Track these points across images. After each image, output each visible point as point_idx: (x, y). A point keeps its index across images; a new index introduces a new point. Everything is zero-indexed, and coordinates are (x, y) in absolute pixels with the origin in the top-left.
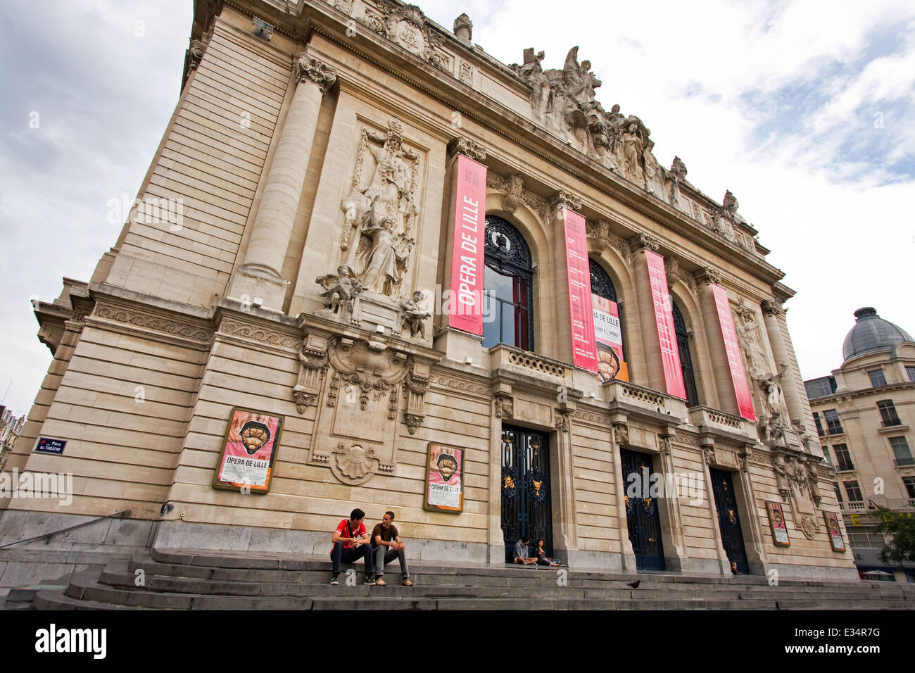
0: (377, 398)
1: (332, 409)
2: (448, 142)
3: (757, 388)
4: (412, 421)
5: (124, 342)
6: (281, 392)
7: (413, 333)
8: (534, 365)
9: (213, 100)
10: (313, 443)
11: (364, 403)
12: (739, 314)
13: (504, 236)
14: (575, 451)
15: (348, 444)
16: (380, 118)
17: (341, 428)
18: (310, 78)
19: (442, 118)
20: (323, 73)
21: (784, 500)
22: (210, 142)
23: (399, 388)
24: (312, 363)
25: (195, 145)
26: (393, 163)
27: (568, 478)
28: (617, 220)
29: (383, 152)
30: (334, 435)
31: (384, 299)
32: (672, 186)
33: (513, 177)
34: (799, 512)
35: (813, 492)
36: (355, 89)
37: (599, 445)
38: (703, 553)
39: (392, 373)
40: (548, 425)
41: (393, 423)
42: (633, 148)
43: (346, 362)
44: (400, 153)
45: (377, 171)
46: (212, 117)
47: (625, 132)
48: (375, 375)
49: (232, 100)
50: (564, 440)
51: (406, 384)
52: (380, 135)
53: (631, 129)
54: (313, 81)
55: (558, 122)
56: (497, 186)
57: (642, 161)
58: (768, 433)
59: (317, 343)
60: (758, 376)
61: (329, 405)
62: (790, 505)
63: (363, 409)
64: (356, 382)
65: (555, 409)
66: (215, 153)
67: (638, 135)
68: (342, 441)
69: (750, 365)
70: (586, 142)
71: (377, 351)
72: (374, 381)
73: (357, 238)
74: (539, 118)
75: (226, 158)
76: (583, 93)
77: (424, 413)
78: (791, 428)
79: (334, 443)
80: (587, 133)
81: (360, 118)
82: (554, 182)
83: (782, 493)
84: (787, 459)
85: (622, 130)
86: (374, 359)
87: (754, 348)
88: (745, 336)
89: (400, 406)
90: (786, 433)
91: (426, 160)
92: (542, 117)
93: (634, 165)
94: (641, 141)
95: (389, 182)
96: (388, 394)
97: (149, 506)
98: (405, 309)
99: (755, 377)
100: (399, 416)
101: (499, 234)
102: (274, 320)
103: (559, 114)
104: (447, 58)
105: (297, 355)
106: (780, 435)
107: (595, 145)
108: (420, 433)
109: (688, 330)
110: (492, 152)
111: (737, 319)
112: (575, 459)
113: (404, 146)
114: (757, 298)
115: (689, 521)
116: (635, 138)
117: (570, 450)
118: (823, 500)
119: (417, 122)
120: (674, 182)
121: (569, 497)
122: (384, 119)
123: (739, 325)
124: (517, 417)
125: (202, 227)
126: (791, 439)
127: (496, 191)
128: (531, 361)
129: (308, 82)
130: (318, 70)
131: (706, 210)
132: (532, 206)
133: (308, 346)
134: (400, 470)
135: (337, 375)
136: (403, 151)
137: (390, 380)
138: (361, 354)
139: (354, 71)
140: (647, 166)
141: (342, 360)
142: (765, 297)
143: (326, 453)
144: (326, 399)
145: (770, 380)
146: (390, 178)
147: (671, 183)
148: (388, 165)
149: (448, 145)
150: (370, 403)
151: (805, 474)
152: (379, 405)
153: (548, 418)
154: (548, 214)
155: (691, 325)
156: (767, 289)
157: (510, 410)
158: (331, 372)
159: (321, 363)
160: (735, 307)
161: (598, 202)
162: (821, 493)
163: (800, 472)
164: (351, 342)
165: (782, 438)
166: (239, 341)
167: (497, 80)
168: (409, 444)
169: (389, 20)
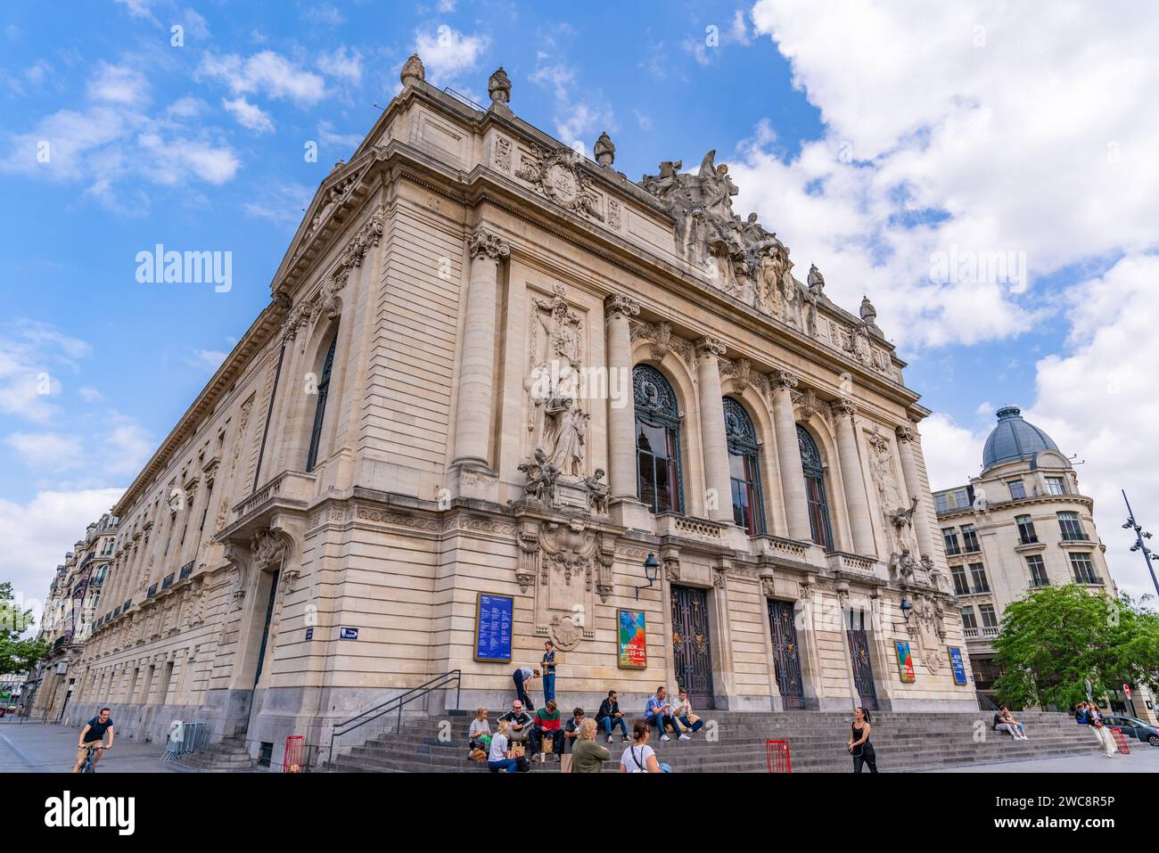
0: (577, 573)
1: (545, 587)
2: (604, 298)
3: (890, 524)
4: (604, 590)
5: (381, 539)
6: (508, 575)
7: (599, 509)
8: (695, 527)
9: (407, 287)
10: (536, 617)
11: (568, 579)
12: (874, 444)
13: (652, 385)
14: (731, 606)
15: (560, 615)
16: (545, 283)
17: (555, 603)
18: (487, 254)
19: (600, 275)
20: (498, 248)
21: (912, 638)
22: (410, 333)
23: (591, 561)
24: (529, 547)
25: (399, 338)
26: (563, 334)
27: (726, 632)
28: (759, 359)
29: (552, 322)
30: (550, 609)
31: (573, 480)
32: (810, 309)
33: (662, 325)
34: (925, 649)
35: (939, 628)
36: (522, 256)
37: (749, 598)
38: (837, 693)
39: (588, 548)
40: (707, 583)
41: (590, 594)
42: (773, 273)
43: (552, 543)
44: (566, 320)
45: (550, 345)
46: (410, 306)
47: (764, 255)
48: (574, 553)
49: (422, 284)
50: (720, 596)
51: (597, 557)
52: (547, 303)
53: (771, 253)
54: (491, 257)
55: (700, 253)
56: (647, 336)
57: (781, 285)
58: (898, 571)
59: (531, 529)
60: (891, 512)
61: (543, 584)
62: (917, 642)
63: (568, 584)
64: (562, 560)
65: (713, 568)
66: (416, 344)
67: (778, 257)
68: (555, 613)
69: (884, 500)
70: (727, 272)
71: (576, 532)
72: (575, 558)
73: (543, 418)
74: (683, 252)
75: (426, 347)
76: (721, 204)
77: (612, 584)
78: (920, 565)
79: (550, 615)
80: (729, 261)
81: (529, 287)
82: (701, 326)
83: (911, 631)
84: (915, 597)
85: (761, 253)
86: (574, 539)
87: (887, 480)
88: (879, 468)
89: (594, 578)
90: (915, 571)
91: (587, 321)
92: (686, 249)
93: (773, 290)
94: (780, 264)
95: (562, 355)
96: (584, 568)
97: (419, 677)
98: (592, 488)
99: (888, 513)
100: (594, 588)
101: (647, 383)
102: (498, 512)
103: (701, 244)
104: (595, 197)
105: (516, 542)
106: (910, 573)
107: (736, 273)
108: (610, 600)
109: (824, 465)
110: (644, 303)
111: (872, 450)
112: (731, 613)
113: (570, 311)
114: (892, 424)
115: (825, 663)
116: (775, 262)
117: (727, 605)
118: (948, 635)
119: (578, 282)
120: (812, 305)
121: (727, 649)
122: (549, 283)
123: (874, 456)
124: (683, 579)
125: (418, 422)
126: (920, 577)
127: (646, 341)
128: (693, 525)
129: (486, 258)
130: (494, 245)
131: (843, 328)
132: (679, 353)
133: (525, 533)
134: (599, 635)
135: (547, 557)
136: (569, 317)
137: (585, 556)
138: (564, 535)
139: (522, 238)
140: (786, 290)
141: (549, 542)
142: (899, 422)
143: (546, 625)
144: (540, 578)
145: (902, 515)
146: (562, 351)
147: (809, 305)
148: (559, 336)
149: (605, 302)
150: (572, 578)
151: (932, 610)
152: (579, 580)
153: (707, 578)
154: (693, 359)
155: (826, 460)
156: (902, 412)
157: (677, 573)
158: (541, 552)
159: (535, 547)
160: (870, 437)
161: (740, 341)
162: (946, 628)
163: (927, 609)
164: (556, 526)
165: (912, 576)
166: (474, 534)
167: (642, 214)
168: (603, 612)
169: (541, 165)
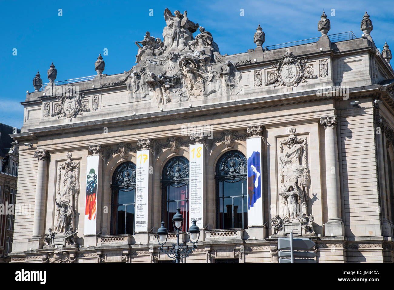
2: (88, 148)
12: (286, 144)
16: (63, 156)
43: (53, 259)
59: (44, 256)
65: (122, 254)
81: (58, 161)
82: (137, 136)
91: (81, 163)
102: (35, 253)
104: (88, 99)
110: (105, 141)
113: (74, 162)
119: (76, 148)
124: (106, 261)
136: (71, 167)
139: (51, 145)
142: (319, 116)
157: (103, 259)
166: (30, 261)
167: (111, 92)
169: (62, 103)
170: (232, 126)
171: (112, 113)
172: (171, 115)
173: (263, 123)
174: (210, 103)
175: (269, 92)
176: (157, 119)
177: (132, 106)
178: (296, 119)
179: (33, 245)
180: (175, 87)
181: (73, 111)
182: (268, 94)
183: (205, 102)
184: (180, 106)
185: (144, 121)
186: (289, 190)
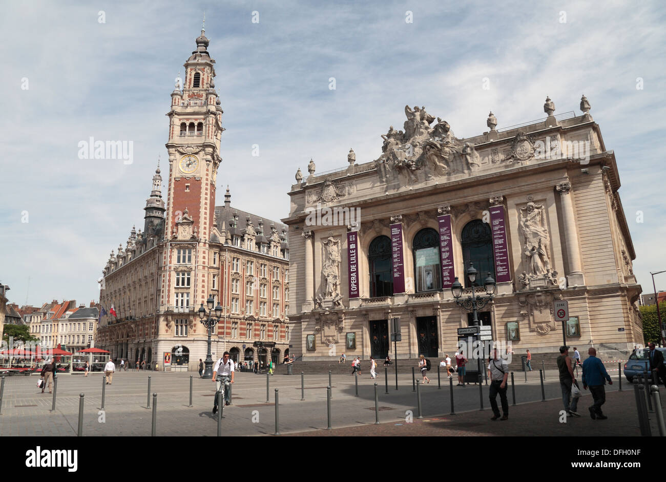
1: (323, 331)
10: (322, 339)
11: (329, 327)
12: (526, 210)
13: (382, 244)
15: (328, 337)
20: (308, 234)
21: (525, 318)
24: (318, 321)
27: (390, 334)
28: (424, 209)
29: (327, 248)
30: (325, 336)
31: (329, 299)
34: (535, 323)
36: (317, 230)
37: (404, 320)
41: (337, 330)
42: (433, 157)
43: (324, 318)
50: (388, 322)
52: (327, 242)
55: (392, 175)
59: (317, 316)
62: (528, 320)
64: (327, 323)
65: (384, 313)
72: (330, 322)
77: (343, 326)
81: (322, 239)
82: (389, 213)
83: (522, 315)
84: (528, 296)
89: (338, 325)
90: (531, 282)
91: (342, 239)
96: (334, 324)
103: (392, 171)
105: (315, 321)
108: (344, 331)
111: (523, 214)
113: (335, 239)
116: (432, 151)
117: (391, 324)
119: (336, 227)
121: (390, 339)
122: (327, 234)
127: (371, 230)
129: (307, 240)
131: (505, 145)
132: (387, 226)
134: (340, 341)
136: (333, 243)
137: (334, 320)
148: (329, 252)
151: (548, 301)
152: (333, 327)
153: (382, 317)
158: (322, 322)
160: (523, 207)
163: (540, 301)
164: (322, 314)
165: (527, 286)
166: (305, 321)
167: (363, 178)
168: (342, 334)
169: (322, 191)
170: (476, 198)
171: (366, 196)
172: (418, 193)
173: (504, 194)
174: (453, 180)
175: (506, 166)
176: (407, 197)
177: (383, 188)
178: (534, 188)
179: (307, 308)
180: (421, 168)
181: (331, 197)
182: (506, 168)
183: (448, 179)
184: (426, 185)
185: (396, 200)
186: (533, 249)
